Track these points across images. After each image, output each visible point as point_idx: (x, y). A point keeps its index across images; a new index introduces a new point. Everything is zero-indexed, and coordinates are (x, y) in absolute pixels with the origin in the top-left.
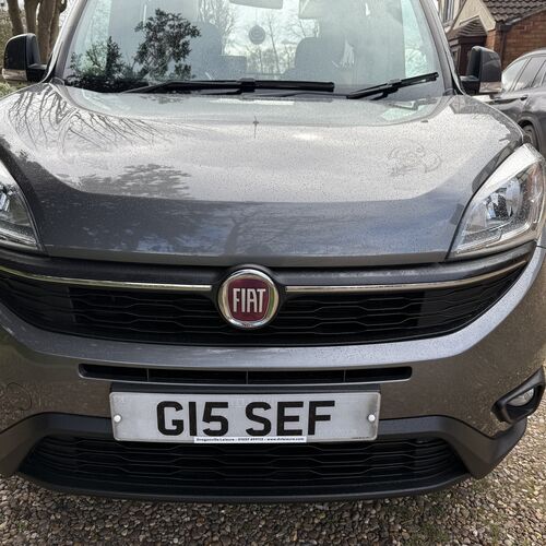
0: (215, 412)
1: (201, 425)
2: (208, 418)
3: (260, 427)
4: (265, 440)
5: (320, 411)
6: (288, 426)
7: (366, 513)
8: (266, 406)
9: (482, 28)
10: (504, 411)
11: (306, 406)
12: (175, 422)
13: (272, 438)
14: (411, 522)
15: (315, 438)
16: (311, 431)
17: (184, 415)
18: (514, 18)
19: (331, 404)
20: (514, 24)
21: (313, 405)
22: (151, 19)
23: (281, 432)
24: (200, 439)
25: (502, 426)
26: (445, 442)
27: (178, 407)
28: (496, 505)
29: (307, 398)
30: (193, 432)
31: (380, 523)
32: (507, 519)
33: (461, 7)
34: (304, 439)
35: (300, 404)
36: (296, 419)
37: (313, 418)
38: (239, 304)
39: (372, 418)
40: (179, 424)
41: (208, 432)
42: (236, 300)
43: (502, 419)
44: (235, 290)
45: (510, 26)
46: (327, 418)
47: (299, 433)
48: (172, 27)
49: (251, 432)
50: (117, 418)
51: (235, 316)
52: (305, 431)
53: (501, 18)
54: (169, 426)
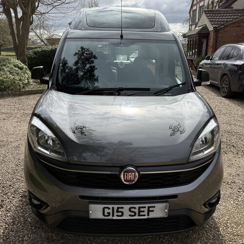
0: (120, 210)
1: (116, 214)
2: (118, 211)
3: (133, 214)
4: (134, 218)
5: (151, 209)
6: (141, 213)
7: (164, 238)
8: (135, 208)
9: (208, 29)
10: (207, 206)
11: (147, 208)
12: (108, 213)
13: (137, 217)
14: (179, 241)
15: (149, 217)
16: (148, 215)
17: (110, 211)
18: (221, 26)
19: (154, 207)
20: (221, 28)
21: (149, 207)
22: (79, 51)
23: (139, 215)
24: (115, 218)
25: (207, 210)
26: (188, 216)
27: (109, 208)
28: (207, 235)
29: (147, 206)
30: (113, 216)
31: (169, 241)
32: (210, 239)
33: (199, 19)
34: (146, 217)
35: (145, 207)
36: (144, 211)
37: (149, 211)
38: (127, 177)
39: (166, 211)
40: (109, 213)
41: (118, 216)
42: (126, 176)
43: (207, 208)
44: (126, 174)
45: (219, 30)
46: (153, 211)
47: (145, 215)
48: (86, 54)
49: (130, 215)
50: (91, 212)
51: (125, 181)
52: (146, 215)
53: (215, 26)
54: (106, 214)
